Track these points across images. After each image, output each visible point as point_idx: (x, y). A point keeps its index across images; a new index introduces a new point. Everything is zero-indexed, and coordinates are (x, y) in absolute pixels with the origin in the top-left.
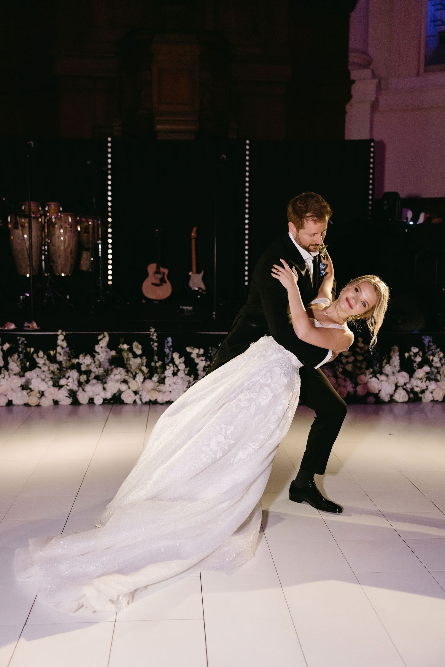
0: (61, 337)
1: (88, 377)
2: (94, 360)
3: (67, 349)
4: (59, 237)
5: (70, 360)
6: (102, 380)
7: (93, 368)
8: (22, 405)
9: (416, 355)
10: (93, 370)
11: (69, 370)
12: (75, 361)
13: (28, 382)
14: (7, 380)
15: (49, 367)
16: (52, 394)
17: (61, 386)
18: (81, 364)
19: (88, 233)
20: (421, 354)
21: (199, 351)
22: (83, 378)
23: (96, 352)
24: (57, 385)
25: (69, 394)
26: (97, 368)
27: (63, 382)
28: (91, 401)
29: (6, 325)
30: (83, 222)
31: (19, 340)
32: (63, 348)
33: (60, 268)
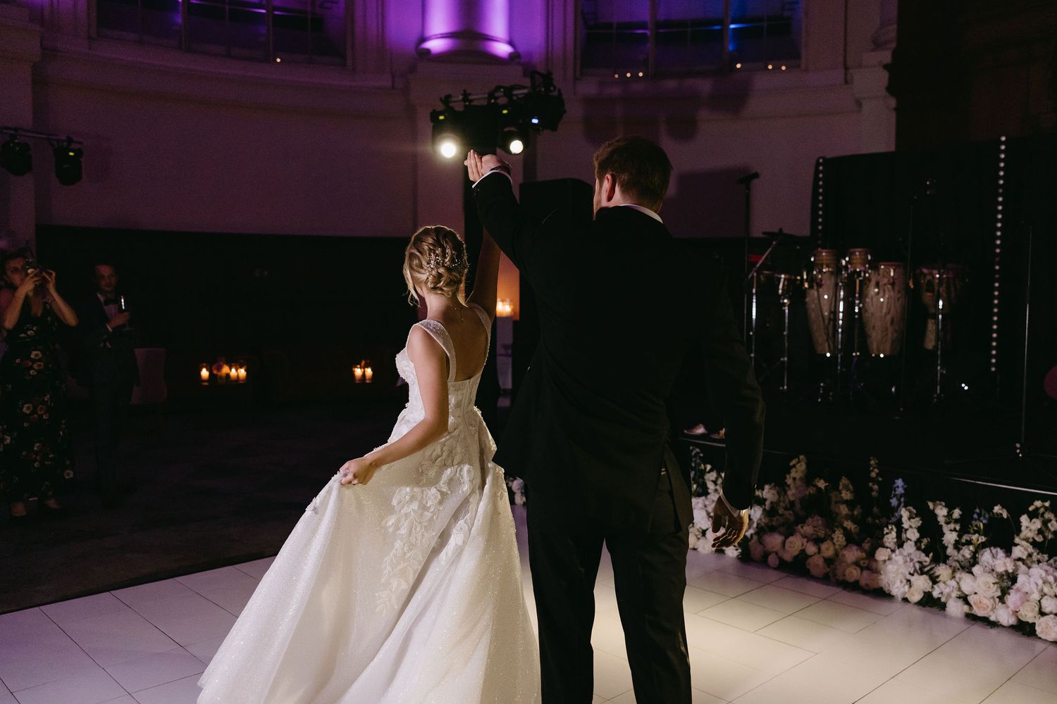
4: (873, 299)
19: (932, 291)
23: (786, 485)
29: (695, 428)
30: (925, 274)
31: (692, 451)
33: (874, 345)
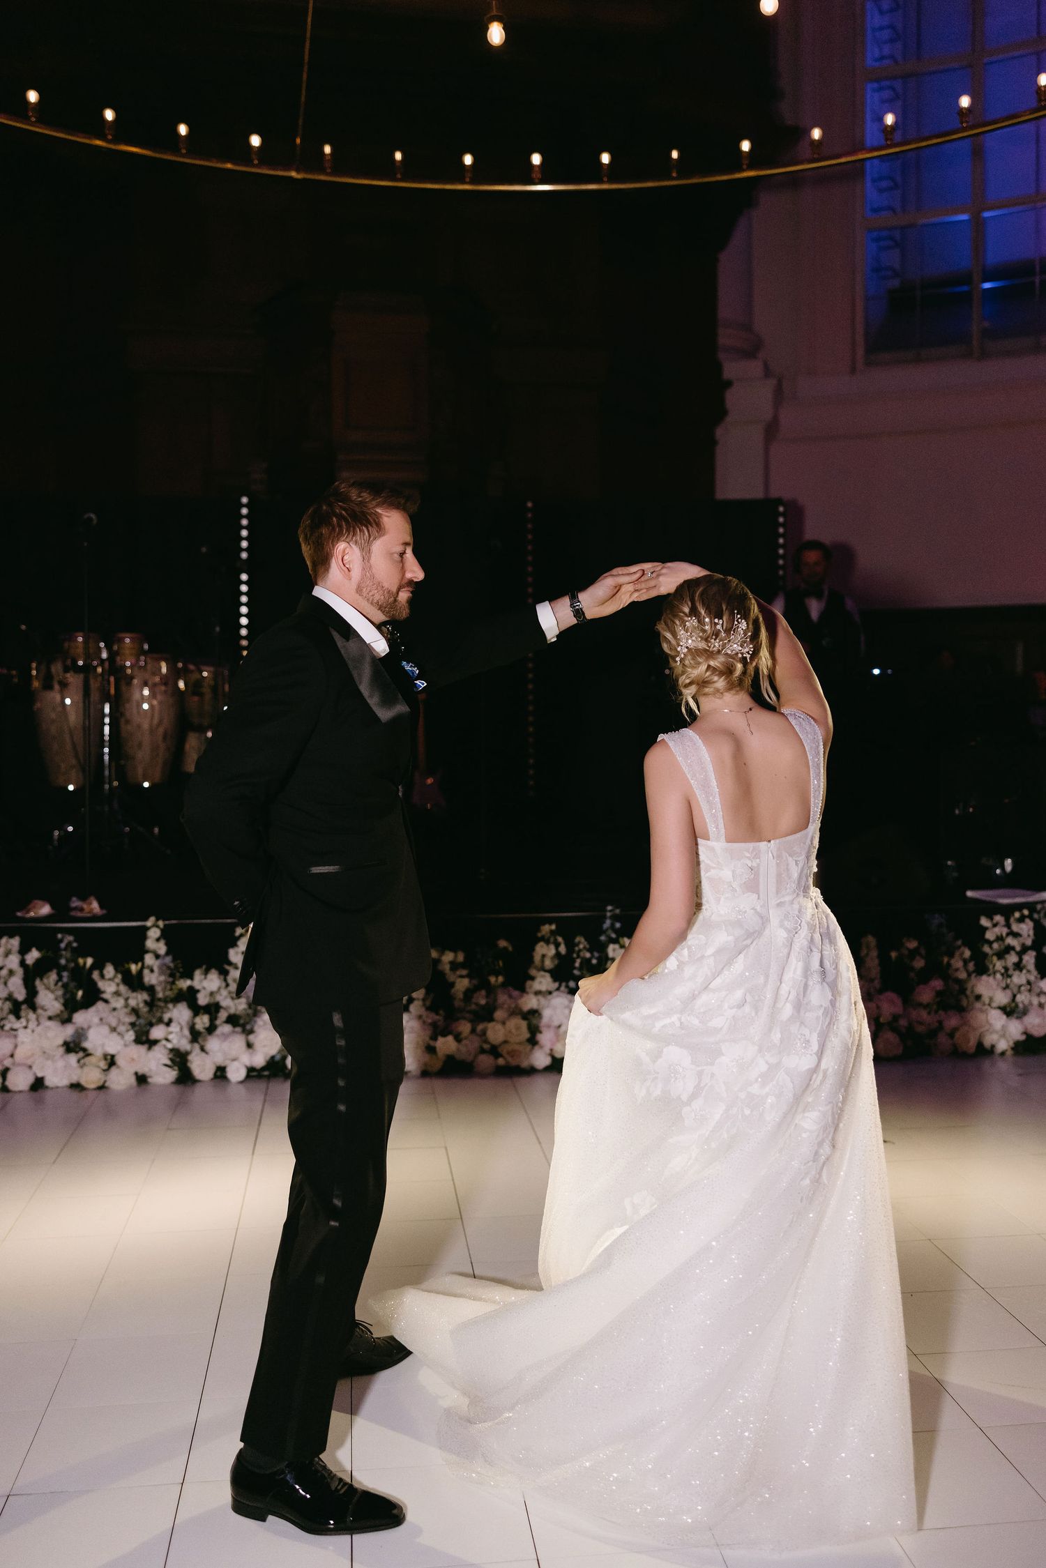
0: (154, 933)
1: (213, 1020)
2: (225, 980)
3: (168, 959)
4: (139, 705)
5: (173, 983)
6: (243, 1026)
7: (225, 1001)
8: (67, 1086)
9: (913, 954)
10: (223, 1004)
11: (170, 1006)
12: (184, 984)
13: (80, 1035)
14: (33, 1031)
15: (127, 999)
16: (133, 1060)
17: (155, 1042)
18: (198, 991)
19: (201, 695)
20: (923, 952)
21: (456, 956)
22: (203, 1021)
23: (230, 963)
24: (144, 1039)
25: (171, 1060)
26: (233, 998)
27: (157, 1032)
28: (219, 1074)
29: (30, 906)
30: (192, 672)
31: (61, 941)
32: (157, 956)
33: (140, 771)
